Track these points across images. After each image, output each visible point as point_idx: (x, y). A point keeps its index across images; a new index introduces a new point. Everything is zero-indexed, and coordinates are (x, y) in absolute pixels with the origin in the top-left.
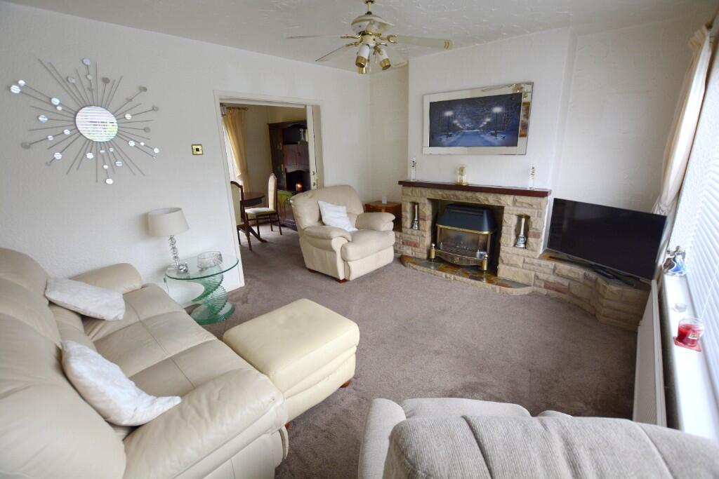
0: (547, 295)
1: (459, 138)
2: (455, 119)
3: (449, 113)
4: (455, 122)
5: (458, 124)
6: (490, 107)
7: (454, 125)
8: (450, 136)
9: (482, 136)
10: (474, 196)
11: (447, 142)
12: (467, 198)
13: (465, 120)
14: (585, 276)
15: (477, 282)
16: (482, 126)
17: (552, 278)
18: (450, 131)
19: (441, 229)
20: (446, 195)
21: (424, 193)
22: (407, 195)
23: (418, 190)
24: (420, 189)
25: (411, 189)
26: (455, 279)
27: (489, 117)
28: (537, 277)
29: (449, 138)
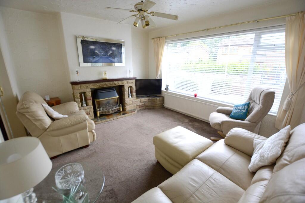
0: (140, 109)
1: (99, 59)
2: (96, 50)
3: (92, 47)
4: (96, 51)
5: (98, 53)
6: (111, 47)
7: (96, 53)
8: (95, 58)
9: (109, 58)
10: (113, 83)
11: (93, 61)
12: (111, 84)
13: (101, 51)
14: (148, 99)
15: (125, 115)
16: (109, 54)
17: (141, 104)
18: (94, 56)
19: (97, 101)
20: (101, 85)
21: (89, 86)
22: (78, 89)
23: (84, 85)
24: (85, 84)
25: (79, 86)
26: (117, 118)
27: (111, 51)
28: (137, 105)
29: (94, 59)
